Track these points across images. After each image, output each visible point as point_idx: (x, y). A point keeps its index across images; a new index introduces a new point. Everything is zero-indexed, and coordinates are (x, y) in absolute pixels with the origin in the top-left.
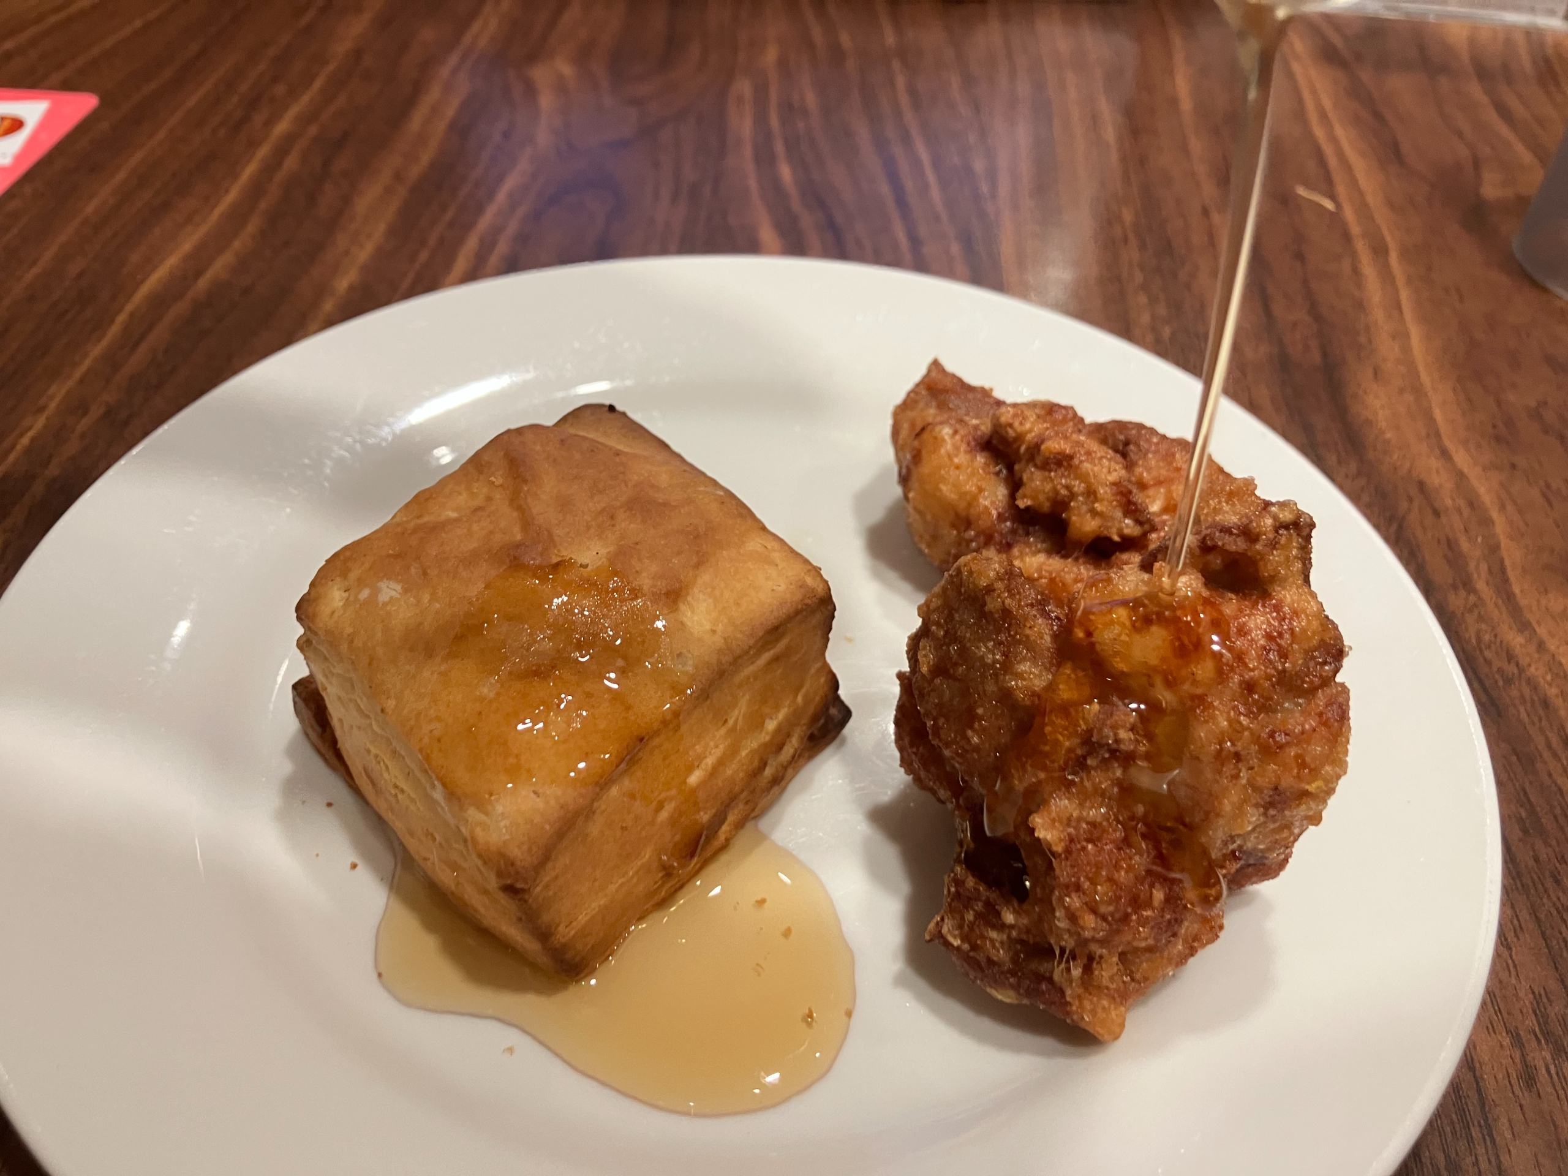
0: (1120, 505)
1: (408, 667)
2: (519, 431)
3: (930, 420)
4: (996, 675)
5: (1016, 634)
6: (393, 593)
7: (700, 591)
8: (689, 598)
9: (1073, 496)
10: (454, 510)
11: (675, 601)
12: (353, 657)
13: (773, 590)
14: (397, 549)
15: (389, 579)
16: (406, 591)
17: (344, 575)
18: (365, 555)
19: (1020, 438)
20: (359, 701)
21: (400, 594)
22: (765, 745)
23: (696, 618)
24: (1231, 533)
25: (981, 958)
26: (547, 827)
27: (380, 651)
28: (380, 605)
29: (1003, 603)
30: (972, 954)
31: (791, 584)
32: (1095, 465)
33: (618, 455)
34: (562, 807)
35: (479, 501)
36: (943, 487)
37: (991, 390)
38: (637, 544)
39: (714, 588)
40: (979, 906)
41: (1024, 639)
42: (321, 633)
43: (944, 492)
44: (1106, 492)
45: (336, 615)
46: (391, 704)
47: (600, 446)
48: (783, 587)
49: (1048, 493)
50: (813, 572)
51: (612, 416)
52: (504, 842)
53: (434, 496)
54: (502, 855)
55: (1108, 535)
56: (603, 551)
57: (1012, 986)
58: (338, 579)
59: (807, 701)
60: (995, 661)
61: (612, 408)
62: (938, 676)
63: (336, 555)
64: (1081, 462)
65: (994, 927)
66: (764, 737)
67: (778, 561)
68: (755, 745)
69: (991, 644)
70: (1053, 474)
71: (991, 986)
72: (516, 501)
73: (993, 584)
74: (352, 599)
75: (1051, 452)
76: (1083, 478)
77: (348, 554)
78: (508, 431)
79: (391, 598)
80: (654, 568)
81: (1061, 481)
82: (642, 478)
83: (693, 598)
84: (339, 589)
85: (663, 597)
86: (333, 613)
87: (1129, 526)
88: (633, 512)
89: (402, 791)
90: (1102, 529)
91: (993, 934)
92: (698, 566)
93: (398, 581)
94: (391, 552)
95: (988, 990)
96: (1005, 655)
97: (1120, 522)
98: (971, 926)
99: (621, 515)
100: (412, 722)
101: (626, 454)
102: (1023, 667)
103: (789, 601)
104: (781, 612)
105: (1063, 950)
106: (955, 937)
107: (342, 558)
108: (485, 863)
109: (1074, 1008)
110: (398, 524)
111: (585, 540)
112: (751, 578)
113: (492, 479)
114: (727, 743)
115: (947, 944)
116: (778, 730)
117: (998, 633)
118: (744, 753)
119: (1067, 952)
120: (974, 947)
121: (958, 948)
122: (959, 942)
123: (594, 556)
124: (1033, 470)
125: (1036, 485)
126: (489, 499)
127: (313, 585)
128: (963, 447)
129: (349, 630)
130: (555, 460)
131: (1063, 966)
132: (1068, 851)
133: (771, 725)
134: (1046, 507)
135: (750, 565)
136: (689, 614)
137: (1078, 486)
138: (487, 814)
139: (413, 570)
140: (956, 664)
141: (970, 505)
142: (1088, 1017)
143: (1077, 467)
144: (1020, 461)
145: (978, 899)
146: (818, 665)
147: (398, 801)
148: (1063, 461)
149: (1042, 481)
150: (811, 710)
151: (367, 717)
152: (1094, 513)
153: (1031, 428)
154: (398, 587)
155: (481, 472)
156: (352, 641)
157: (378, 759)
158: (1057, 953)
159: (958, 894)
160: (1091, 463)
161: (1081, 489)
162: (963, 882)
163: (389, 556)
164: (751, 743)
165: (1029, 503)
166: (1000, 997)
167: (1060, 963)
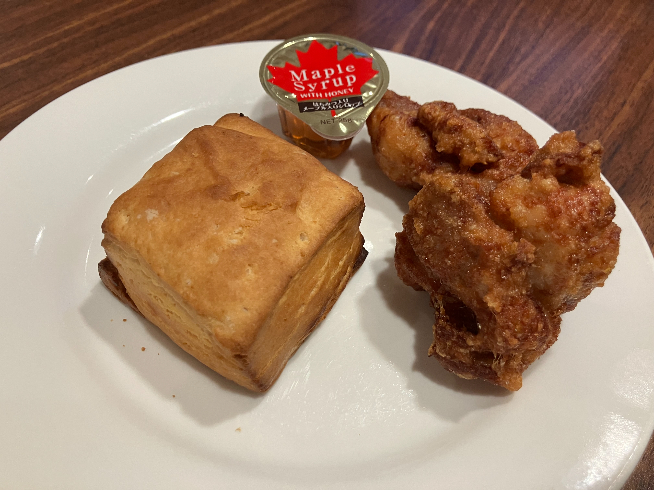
0: (486, 147)
1: (169, 252)
2: (201, 129)
3: (387, 113)
4: (460, 232)
5: (468, 212)
6: (154, 215)
7: (304, 203)
8: (300, 207)
9: (463, 145)
10: (176, 171)
11: (295, 209)
12: (138, 249)
13: (339, 200)
14: (152, 193)
15: (151, 208)
16: (161, 213)
17: (126, 208)
18: (135, 197)
19: (434, 119)
20: (143, 271)
21: (158, 215)
22: (339, 273)
23: (304, 216)
24: (571, 157)
25: (456, 361)
26: (254, 325)
27: (153, 246)
28: (148, 222)
29: (461, 197)
30: (452, 360)
31: (347, 196)
32: (474, 130)
33: (251, 138)
34: (260, 314)
35: (188, 166)
36: (398, 145)
37: (409, 97)
38: (271, 182)
39: (311, 201)
40: (454, 339)
41: (472, 214)
42: (119, 238)
43: (399, 147)
44: (480, 142)
45: (126, 228)
46: (162, 271)
47: (242, 134)
48: (343, 198)
49: (452, 144)
50: (354, 190)
51: (243, 119)
52: (233, 334)
53: (164, 164)
54: (232, 340)
55: (481, 162)
56: (256, 187)
57: (471, 373)
58: (123, 210)
59: (354, 250)
60: (458, 226)
61: (242, 115)
62: (427, 235)
63: (120, 198)
64: (467, 129)
65: (462, 347)
66: (339, 269)
67: (338, 186)
68: (336, 273)
69: (455, 218)
70: (453, 135)
71: (459, 373)
72: (208, 163)
73: (453, 189)
74: (132, 220)
75: (452, 125)
76: (468, 136)
77: (126, 197)
78: (195, 130)
79: (154, 218)
80: (282, 193)
81: (457, 138)
82: (266, 149)
83: (302, 207)
84: (124, 215)
85: (290, 207)
86: (123, 227)
87: (491, 158)
88: (266, 166)
89: (172, 313)
90: (479, 159)
91: (462, 350)
92: (301, 190)
93: (156, 209)
94: (149, 195)
95: (458, 375)
96: (464, 222)
97: (487, 156)
98: (451, 348)
99: (260, 167)
100: (176, 280)
101: (255, 137)
102: (473, 227)
103: (348, 204)
104: (345, 210)
105: (498, 355)
106: (443, 353)
107: (123, 199)
108: (224, 345)
109: (501, 380)
110: (149, 180)
111: (245, 182)
112: (328, 195)
113: (193, 154)
114: (325, 274)
115: (438, 356)
116: (344, 265)
117: (459, 211)
118: (332, 278)
119: (500, 356)
120: (453, 357)
121: (445, 358)
122: (445, 355)
123: (251, 189)
124: (443, 134)
125: (446, 141)
126: (193, 164)
127: (109, 214)
128: (406, 125)
129: (134, 236)
130: (222, 143)
131: (497, 362)
132: (503, 311)
133: (341, 263)
134: (451, 151)
135: (325, 188)
136: (301, 214)
137: (467, 141)
138: (222, 322)
139: (163, 203)
140: (437, 229)
141: (412, 151)
142: (508, 383)
143: (465, 131)
144: (435, 130)
145: (453, 335)
146: (357, 233)
147: (169, 318)
148: (458, 129)
149: (449, 139)
150: (355, 254)
151: (149, 278)
152: (475, 152)
153: (440, 114)
154: (157, 212)
155: (186, 151)
156: (136, 241)
157: (157, 298)
158: (495, 357)
159: (443, 335)
160: (472, 129)
161: (468, 141)
162: (445, 328)
163: (148, 196)
164: (334, 272)
165: (443, 149)
166: (464, 377)
167: (496, 360)
